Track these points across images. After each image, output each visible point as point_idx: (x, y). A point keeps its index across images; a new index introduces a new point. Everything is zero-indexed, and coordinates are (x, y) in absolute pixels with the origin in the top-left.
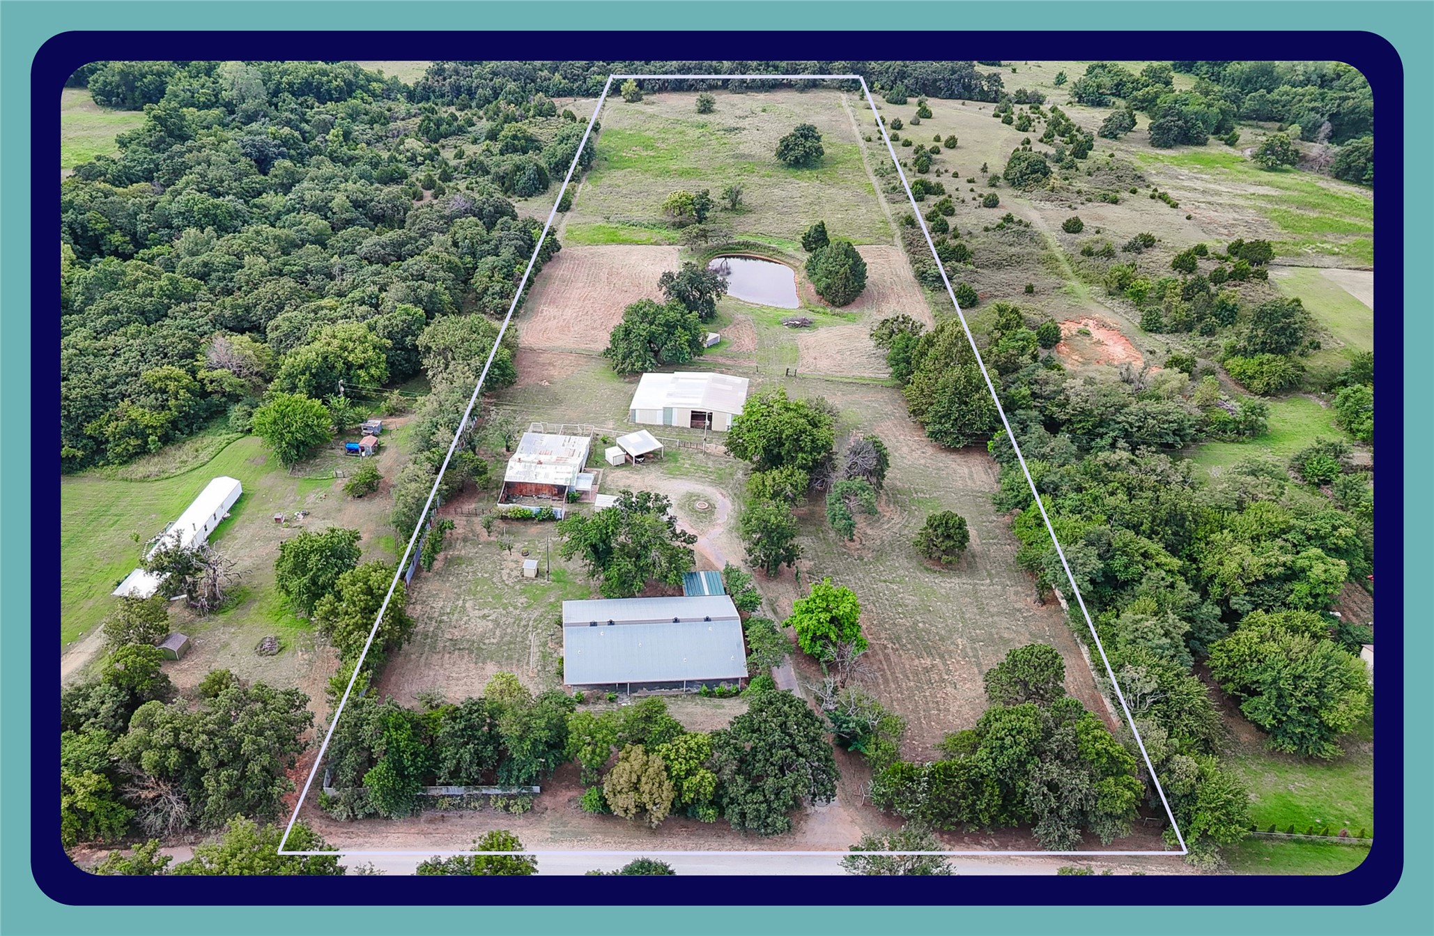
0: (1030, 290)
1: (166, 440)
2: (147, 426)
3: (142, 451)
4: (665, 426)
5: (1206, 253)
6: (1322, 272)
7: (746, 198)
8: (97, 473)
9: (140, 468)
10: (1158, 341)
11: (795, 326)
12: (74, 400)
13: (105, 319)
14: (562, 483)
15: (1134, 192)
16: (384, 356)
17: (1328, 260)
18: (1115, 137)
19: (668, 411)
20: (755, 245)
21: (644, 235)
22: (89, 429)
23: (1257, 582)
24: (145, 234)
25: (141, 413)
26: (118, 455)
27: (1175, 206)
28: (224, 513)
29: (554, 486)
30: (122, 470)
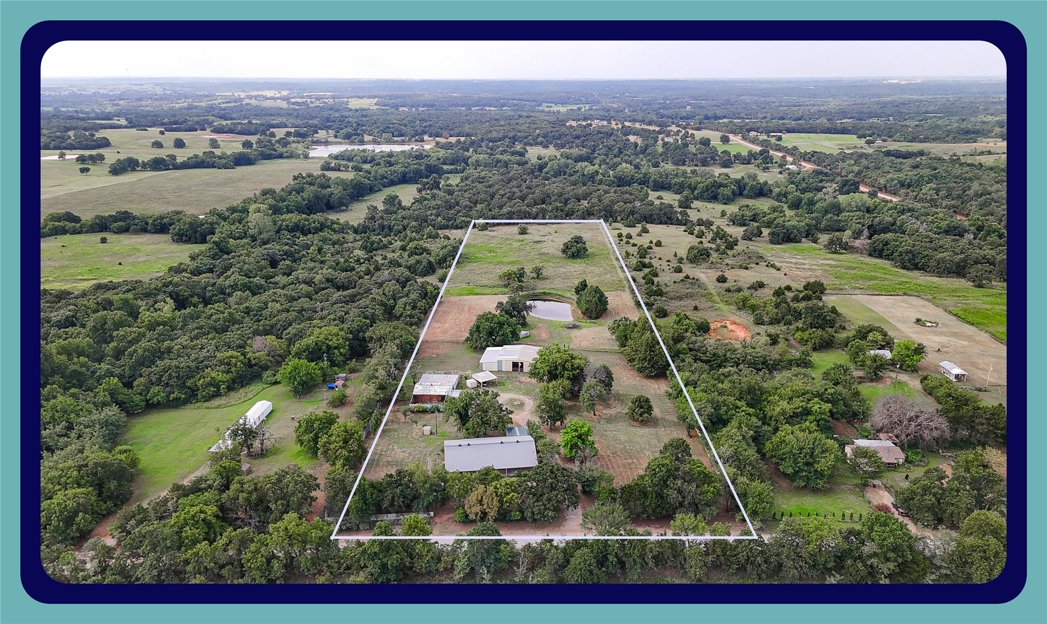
0: (696, 308)
1: (230, 389)
2: (220, 381)
3: (217, 395)
4: (499, 371)
5: (791, 289)
6: (853, 296)
7: (545, 272)
8: (192, 406)
9: (216, 402)
10: (762, 329)
11: (570, 328)
12: (182, 368)
13: (196, 331)
14: (443, 394)
15: (757, 264)
16: (348, 343)
17: (857, 292)
18: (751, 240)
19: (500, 362)
20: (549, 294)
21: (489, 291)
22: (189, 383)
23: (791, 417)
24: (211, 297)
25: (217, 374)
26: (203, 397)
27: (779, 270)
28: (263, 418)
29: (439, 396)
30: (206, 404)
